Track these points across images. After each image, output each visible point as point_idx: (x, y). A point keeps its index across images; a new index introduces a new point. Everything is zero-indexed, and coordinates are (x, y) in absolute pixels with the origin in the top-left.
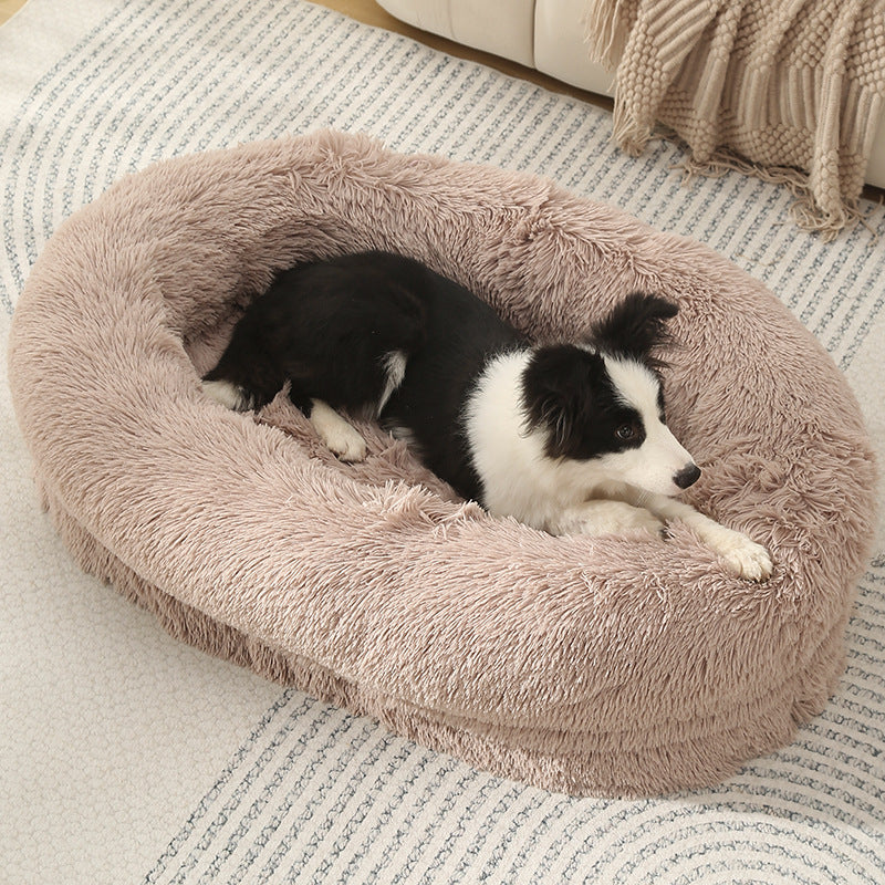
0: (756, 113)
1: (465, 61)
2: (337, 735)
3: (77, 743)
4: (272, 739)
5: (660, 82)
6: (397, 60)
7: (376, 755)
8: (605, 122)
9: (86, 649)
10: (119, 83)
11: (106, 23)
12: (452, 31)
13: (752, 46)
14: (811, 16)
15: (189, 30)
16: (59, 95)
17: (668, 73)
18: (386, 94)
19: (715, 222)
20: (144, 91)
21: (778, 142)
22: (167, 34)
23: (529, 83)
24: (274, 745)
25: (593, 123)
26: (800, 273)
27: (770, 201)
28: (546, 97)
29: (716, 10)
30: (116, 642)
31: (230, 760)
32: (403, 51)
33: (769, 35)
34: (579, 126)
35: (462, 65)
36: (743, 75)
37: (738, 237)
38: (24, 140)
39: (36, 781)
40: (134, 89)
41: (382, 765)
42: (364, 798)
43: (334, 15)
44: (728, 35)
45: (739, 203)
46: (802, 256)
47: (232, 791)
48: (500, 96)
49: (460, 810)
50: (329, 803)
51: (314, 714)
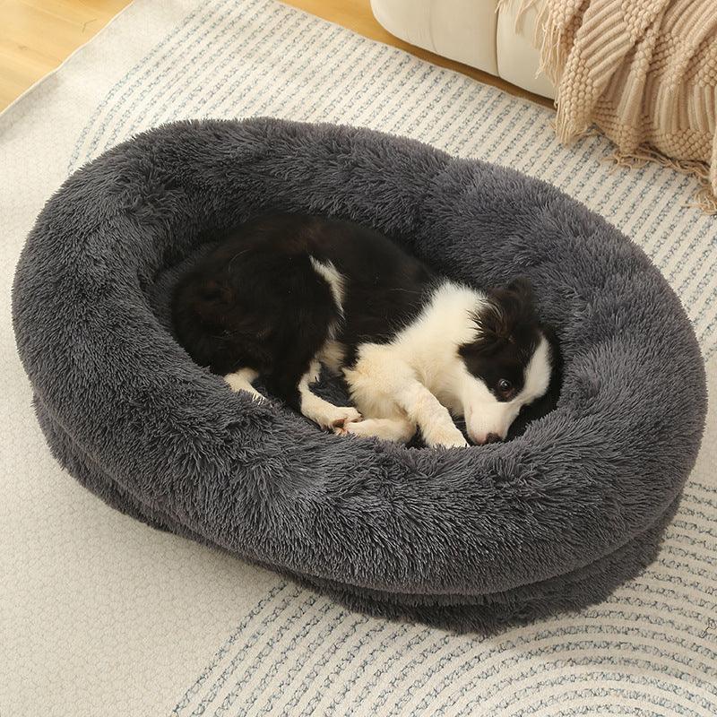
0: (669, 120)
1: (446, 70)
2: (298, 640)
3: (93, 642)
4: (246, 642)
5: (592, 95)
6: (392, 69)
7: (327, 657)
9: (107, 562)
10: (174, 89)
11: (169, 39)
12: (434, 46)
13: (664, 69)
14: (711, 46)
15: (232, 45)
16: (127, 99)
17: (597, 88)
18: (381, 98)
19: (634, 205)
20: (193, 95)
21: (687, 143)
22: (215, 48)
23: (495, 88)
24: (247, 647)
25: (543, 122)
26: (699, 249)
27: (680, 188)
28: (507, 99)
29: (634, 40)
30: (132, 556)
31: (212, 659)
32: (398, 62)
33: (677, 60)
34: (532, 124)
35: (443, 73)
36: (657, 91)
37: (652, 219)
38: (97, 136)
39: (58, 673)
40: (185, 94)
41: (331, 666)
42: (315, 694)
43: (346, 32)
44: (644, 60)
45: (655, 189)
46: (703, 234)
47: (211, 686)
48: (471, 99)
49: (390, 706)
50: (287, 697)
51: (281, 621)
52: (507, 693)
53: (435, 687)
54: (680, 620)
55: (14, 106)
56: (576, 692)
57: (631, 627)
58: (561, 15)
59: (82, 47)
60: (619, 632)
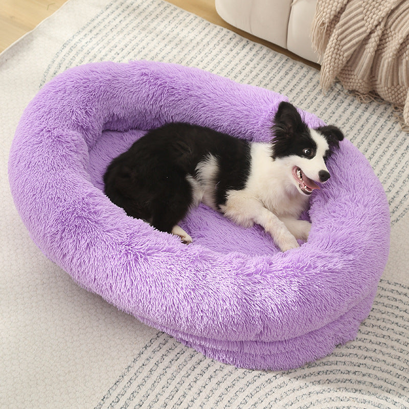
0: (386, 79)
1: (256, 43)
2: (172, 362)
3: (55, 359)
4: (143, 362)
5: (343, 61)
6: (225, 41)
7: (189, 373)
8: (317, 75)
9: (63, 314)
10: (100, 46)
11: (97, 17)
12: (251, 30)
13: (385, 49)
15: (134, 22)
16: (73, 50)
17: (346, 57)
18: (220, 57)
19: (363, 125)
20: (111, 50)
22: (124, 24)
23: (284, 55)
24: (144, 365)
25: (311, 76)
26: (400, 152)
27: (389, 117)
28: (291, 62)
29: (369, 31)
30: (77, 311)
31: (123, 371)
32: (229, 37)
33: (393, 45)
34: (305, 77)
35: (254, 45)
36: (381, 61)
37: (373, 133)
38: (56, 70)
39: (35, 376)
40: (107, 49)
41: (192, 378)
42: (182, 393)
43: (199, 19)
44: (375, 43)
45: (374, 117)
46: (401, 144)
47: (123, 386)
48: (270, 61)
49: (225, 402)
50: (166, 395)
51: (163, 351)
52: (292, 397)
53: (251, 392)
54: (389, 360)
55: (8, 50)
56: (331, 398)
57: (361, 363)
58: (328, 15)
59: (47, 18)
60: (355, 365)
